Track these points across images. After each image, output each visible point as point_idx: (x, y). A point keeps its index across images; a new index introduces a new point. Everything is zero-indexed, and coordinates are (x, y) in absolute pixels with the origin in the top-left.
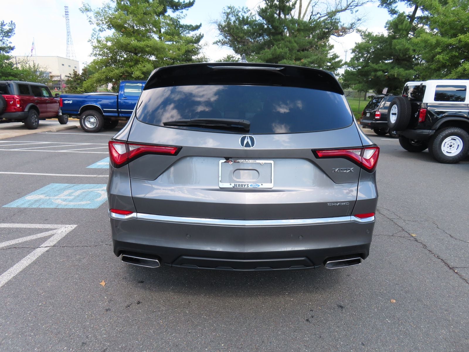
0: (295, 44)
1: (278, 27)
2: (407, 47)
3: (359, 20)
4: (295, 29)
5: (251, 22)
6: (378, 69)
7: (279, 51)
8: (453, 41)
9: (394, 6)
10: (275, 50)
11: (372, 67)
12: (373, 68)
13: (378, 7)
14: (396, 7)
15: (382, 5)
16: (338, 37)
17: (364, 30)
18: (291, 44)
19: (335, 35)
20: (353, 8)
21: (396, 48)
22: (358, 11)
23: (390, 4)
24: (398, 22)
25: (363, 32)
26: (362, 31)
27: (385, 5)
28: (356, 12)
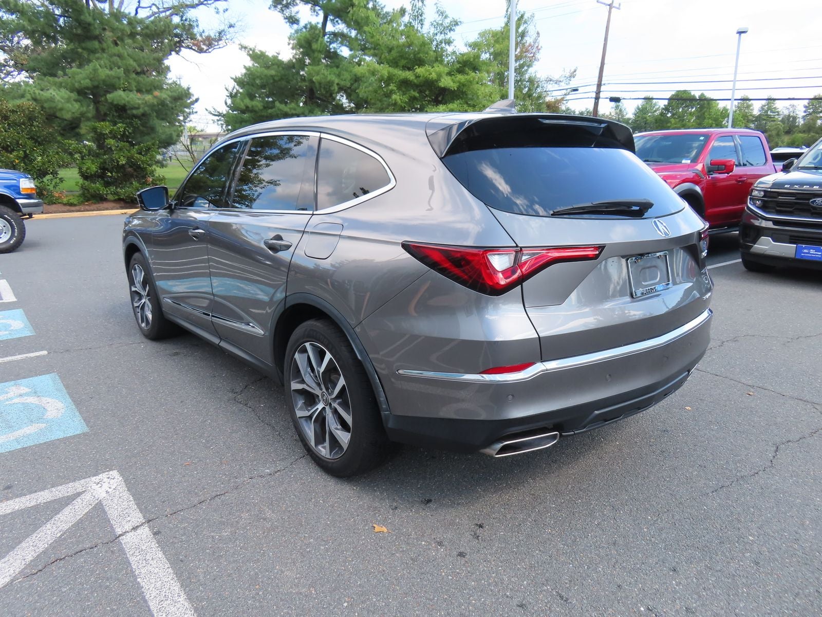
0: (131, 62)
1: (89, 24)
2: (330, 79)
3: (231, 26)
4: (127, 33)
5: (25, 7)
6: (290, 113)
7: (104, 73)
8: (408, 75)
9: (294, 10)
10: (95, 70)
11: (280, 110)
12: (282, 111)
13: (269, 8)
14: (297, 12)
15: (275, 7)
16: (200, 53)
17: (252, 46)
18: (124, 61)
19: (194, 50)
20: (210, 4)
21: (314, 79)
22: (227, 10)
23: (287, 6)
24: (310, 39)
25: (251, 49)
26: (249, 47)
27: (279, 7)
28: (224, 12)
